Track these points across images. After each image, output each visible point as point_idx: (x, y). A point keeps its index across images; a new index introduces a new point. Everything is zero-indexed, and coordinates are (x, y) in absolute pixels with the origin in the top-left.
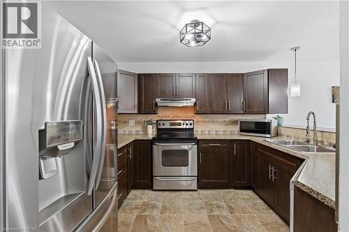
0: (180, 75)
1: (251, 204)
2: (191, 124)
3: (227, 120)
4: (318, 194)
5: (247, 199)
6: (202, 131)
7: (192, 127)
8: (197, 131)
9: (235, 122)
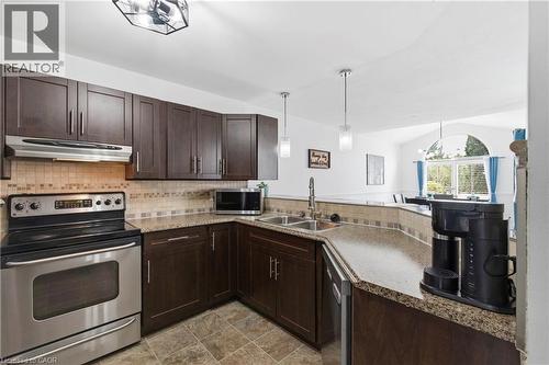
0: (90, 89)
1: (243, 326)
2: (118, 202)
3: (191, 190)
4: (398, 294)
5: (235, 319)
6: (143, 215)
7: (120, 207)
8: (133, 216)
9: (205, 194)
